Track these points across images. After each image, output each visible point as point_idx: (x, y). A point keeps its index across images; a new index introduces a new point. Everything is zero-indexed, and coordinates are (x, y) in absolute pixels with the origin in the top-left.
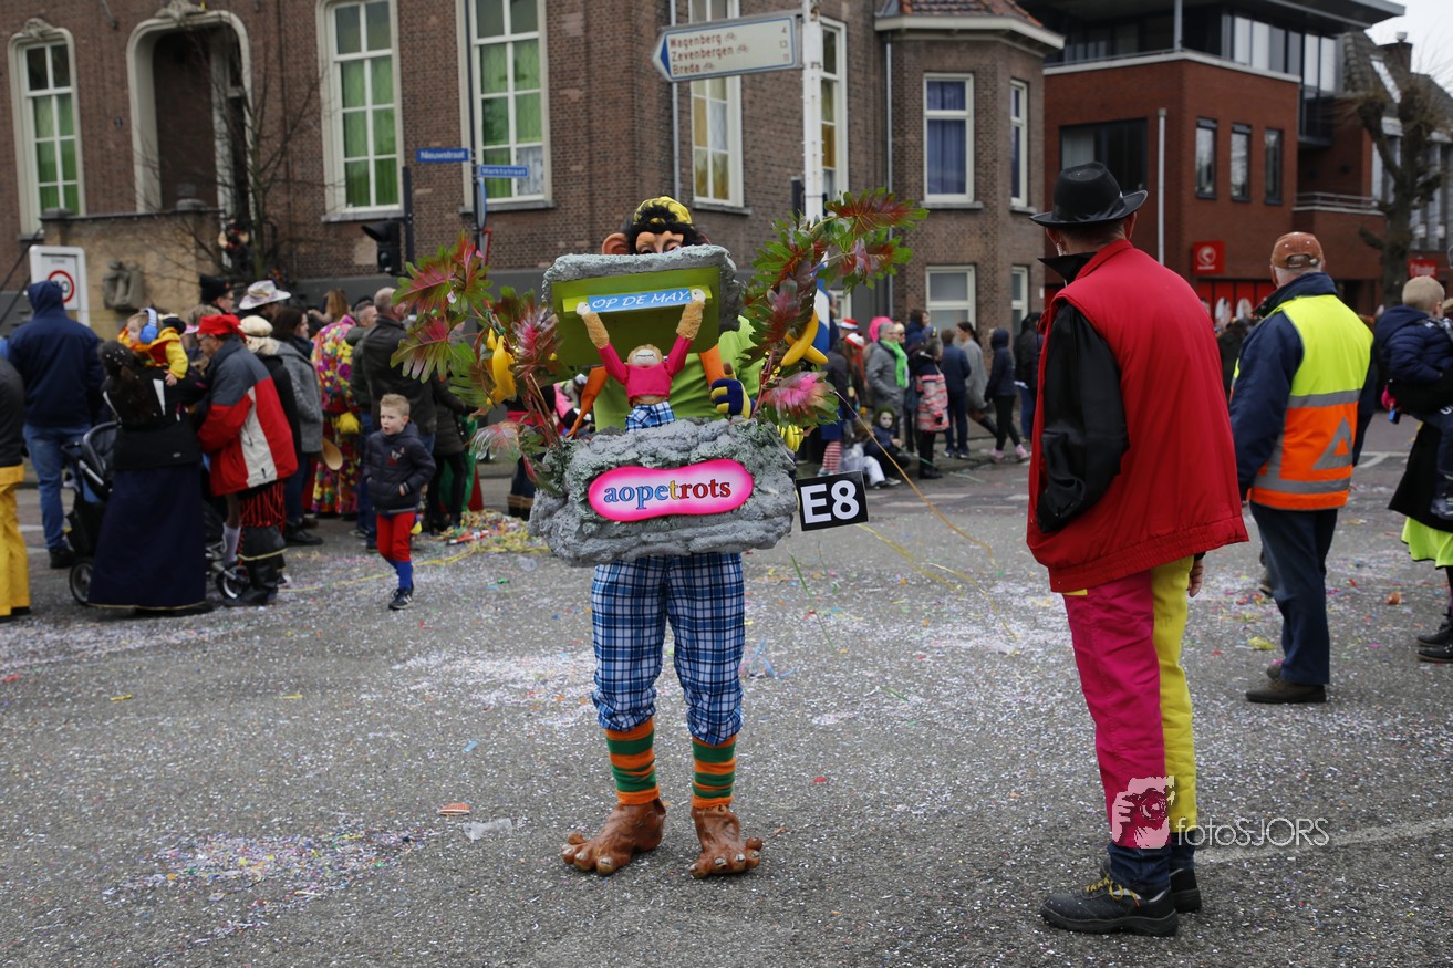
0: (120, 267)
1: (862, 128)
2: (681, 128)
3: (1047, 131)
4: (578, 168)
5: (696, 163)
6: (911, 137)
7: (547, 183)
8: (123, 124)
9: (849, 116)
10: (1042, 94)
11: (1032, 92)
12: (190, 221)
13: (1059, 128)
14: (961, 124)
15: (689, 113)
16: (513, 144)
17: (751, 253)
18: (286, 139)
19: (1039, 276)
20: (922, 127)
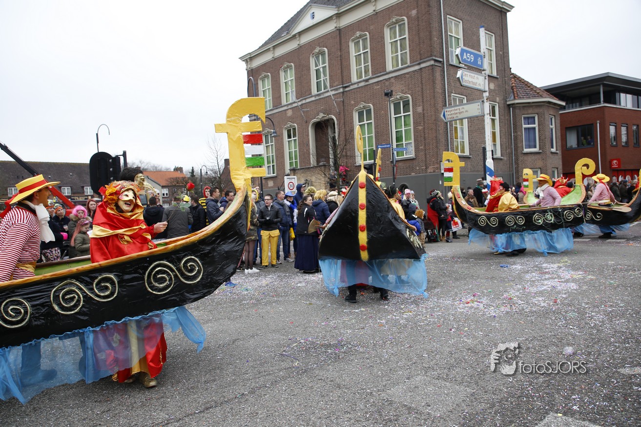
0: (307, 180)
1: (504, 131)
2: (450, 135)
3: (561, 129)
4: (422, 147)
5: (455, 144)
6: (519, 133)
7: (413, 152)
8: (308, 145)
9: (500, 128)
10: (559, 119)
11: (556, 118)
12: (323, 168)
13: (565, 129)
14: (534, 128)
15: (453, 130)
16: (404, 142)
17: (472, 168)
18: (345, 145)
19: (561, 171)
20: (522, 130)
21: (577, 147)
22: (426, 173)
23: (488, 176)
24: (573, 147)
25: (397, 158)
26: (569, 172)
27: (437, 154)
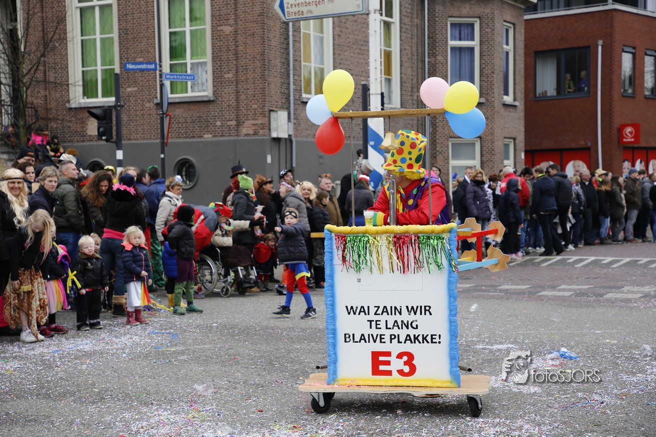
1: (409, 52)
2: (295, 51)
3: (526, 54)
4: (230, 76)
5: (304, 73)
6: (440, 58)
7: (209, 85)
9: (401, 44)
10: (523, 31)
11: (517, 30)
13: (535, 53)
14: (472, 50)
15: (300, 42)
16: (188, 60)
18: (43, 55)
19: (521, 145)
20: (447, 51)
21: (555, 94)
22: (237, 135)
23: (371, 151)
24: (549, 94)
25: (170, 96)
26: (538, 148)
27: (264, 94)
